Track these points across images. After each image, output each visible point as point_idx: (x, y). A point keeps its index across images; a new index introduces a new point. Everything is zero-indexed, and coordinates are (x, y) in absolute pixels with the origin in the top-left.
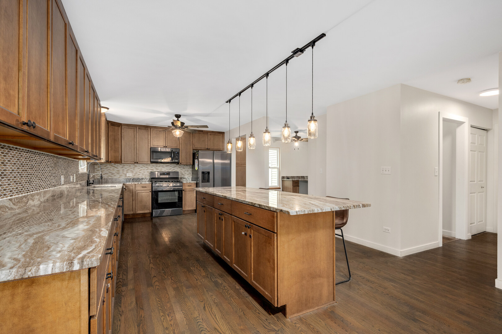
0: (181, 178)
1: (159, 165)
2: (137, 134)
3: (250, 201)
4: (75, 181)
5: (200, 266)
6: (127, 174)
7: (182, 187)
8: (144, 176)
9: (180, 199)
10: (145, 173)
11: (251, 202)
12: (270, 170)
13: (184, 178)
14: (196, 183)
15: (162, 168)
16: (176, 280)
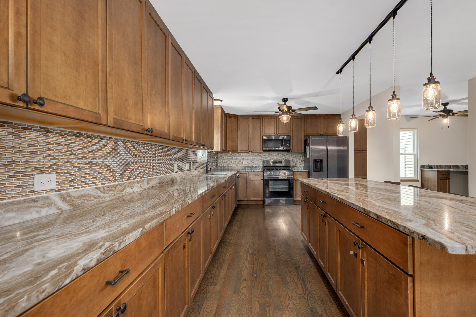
0: (293, 166)
1: (271, 153)
2: (251, 124)
3: (361, 206)
4: (192, 169)
5: (299, 277)
6: (243, 162)
7: (292, 176)
8: (258, 164)
9: (291, 187)
10: (259, 162)
11: (363, 208)
12: (402, 158)
13: (296, 166)
14: (308, 172)
15: (274, 156)
16: (266, 292)
